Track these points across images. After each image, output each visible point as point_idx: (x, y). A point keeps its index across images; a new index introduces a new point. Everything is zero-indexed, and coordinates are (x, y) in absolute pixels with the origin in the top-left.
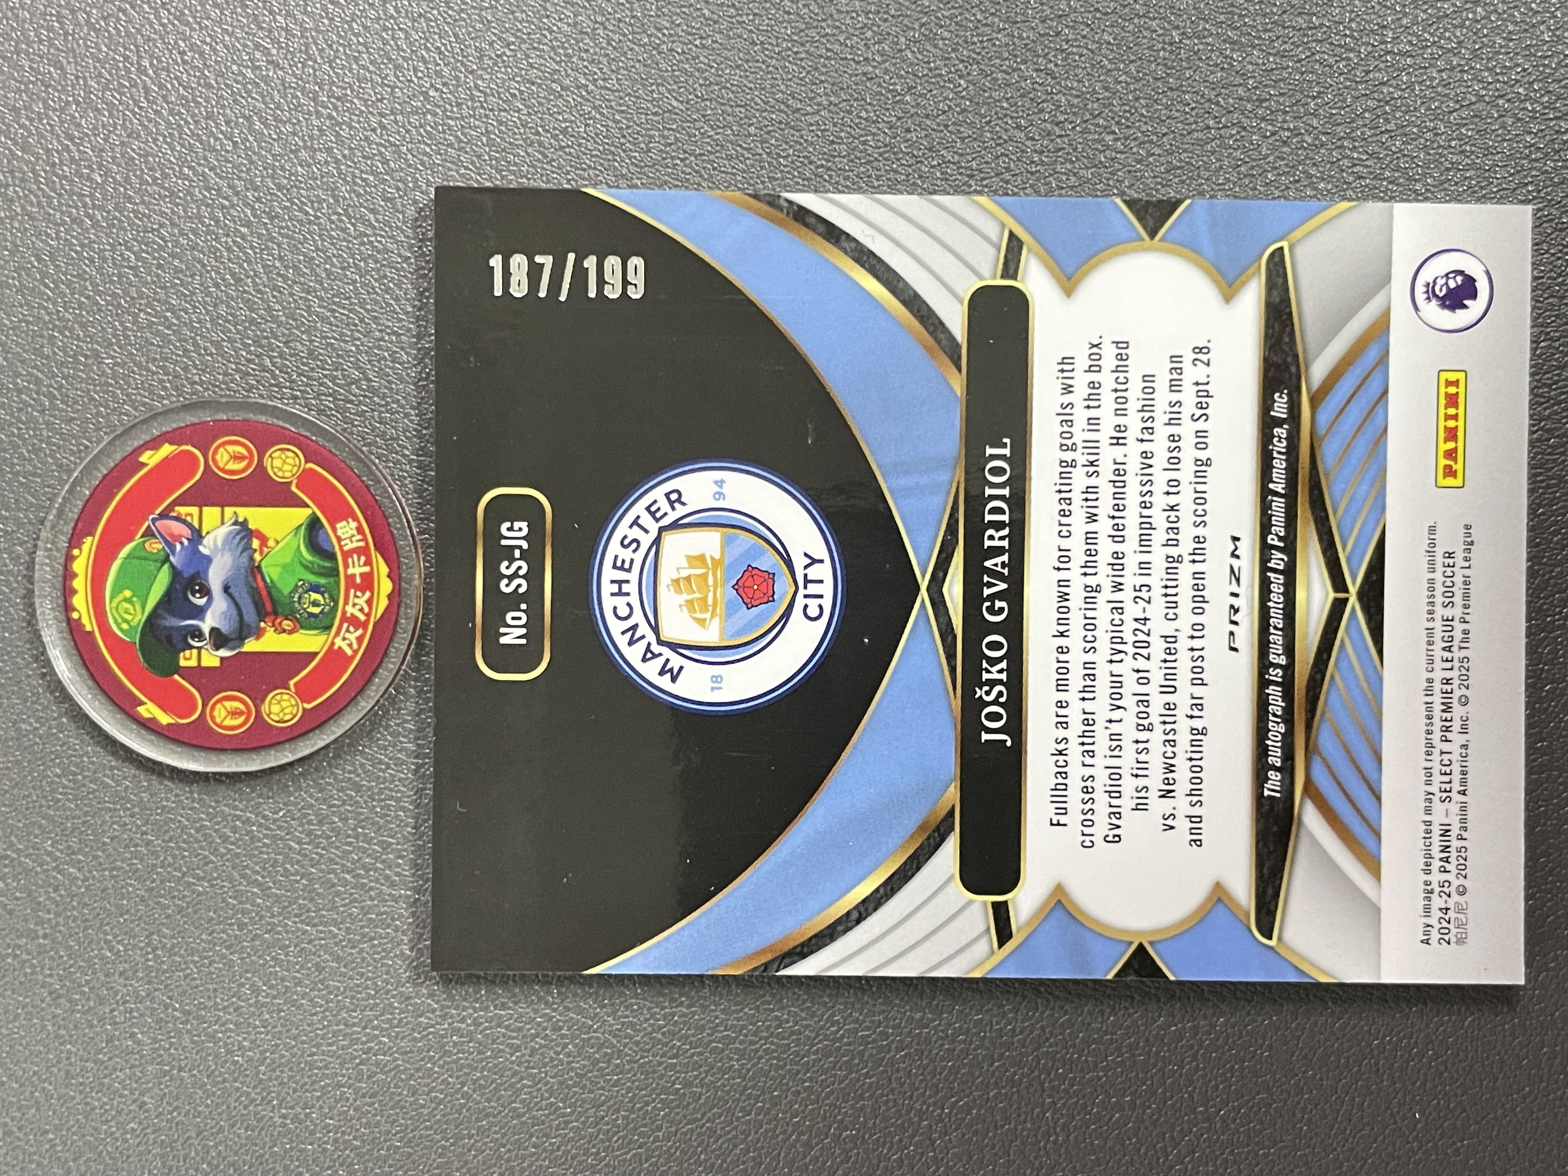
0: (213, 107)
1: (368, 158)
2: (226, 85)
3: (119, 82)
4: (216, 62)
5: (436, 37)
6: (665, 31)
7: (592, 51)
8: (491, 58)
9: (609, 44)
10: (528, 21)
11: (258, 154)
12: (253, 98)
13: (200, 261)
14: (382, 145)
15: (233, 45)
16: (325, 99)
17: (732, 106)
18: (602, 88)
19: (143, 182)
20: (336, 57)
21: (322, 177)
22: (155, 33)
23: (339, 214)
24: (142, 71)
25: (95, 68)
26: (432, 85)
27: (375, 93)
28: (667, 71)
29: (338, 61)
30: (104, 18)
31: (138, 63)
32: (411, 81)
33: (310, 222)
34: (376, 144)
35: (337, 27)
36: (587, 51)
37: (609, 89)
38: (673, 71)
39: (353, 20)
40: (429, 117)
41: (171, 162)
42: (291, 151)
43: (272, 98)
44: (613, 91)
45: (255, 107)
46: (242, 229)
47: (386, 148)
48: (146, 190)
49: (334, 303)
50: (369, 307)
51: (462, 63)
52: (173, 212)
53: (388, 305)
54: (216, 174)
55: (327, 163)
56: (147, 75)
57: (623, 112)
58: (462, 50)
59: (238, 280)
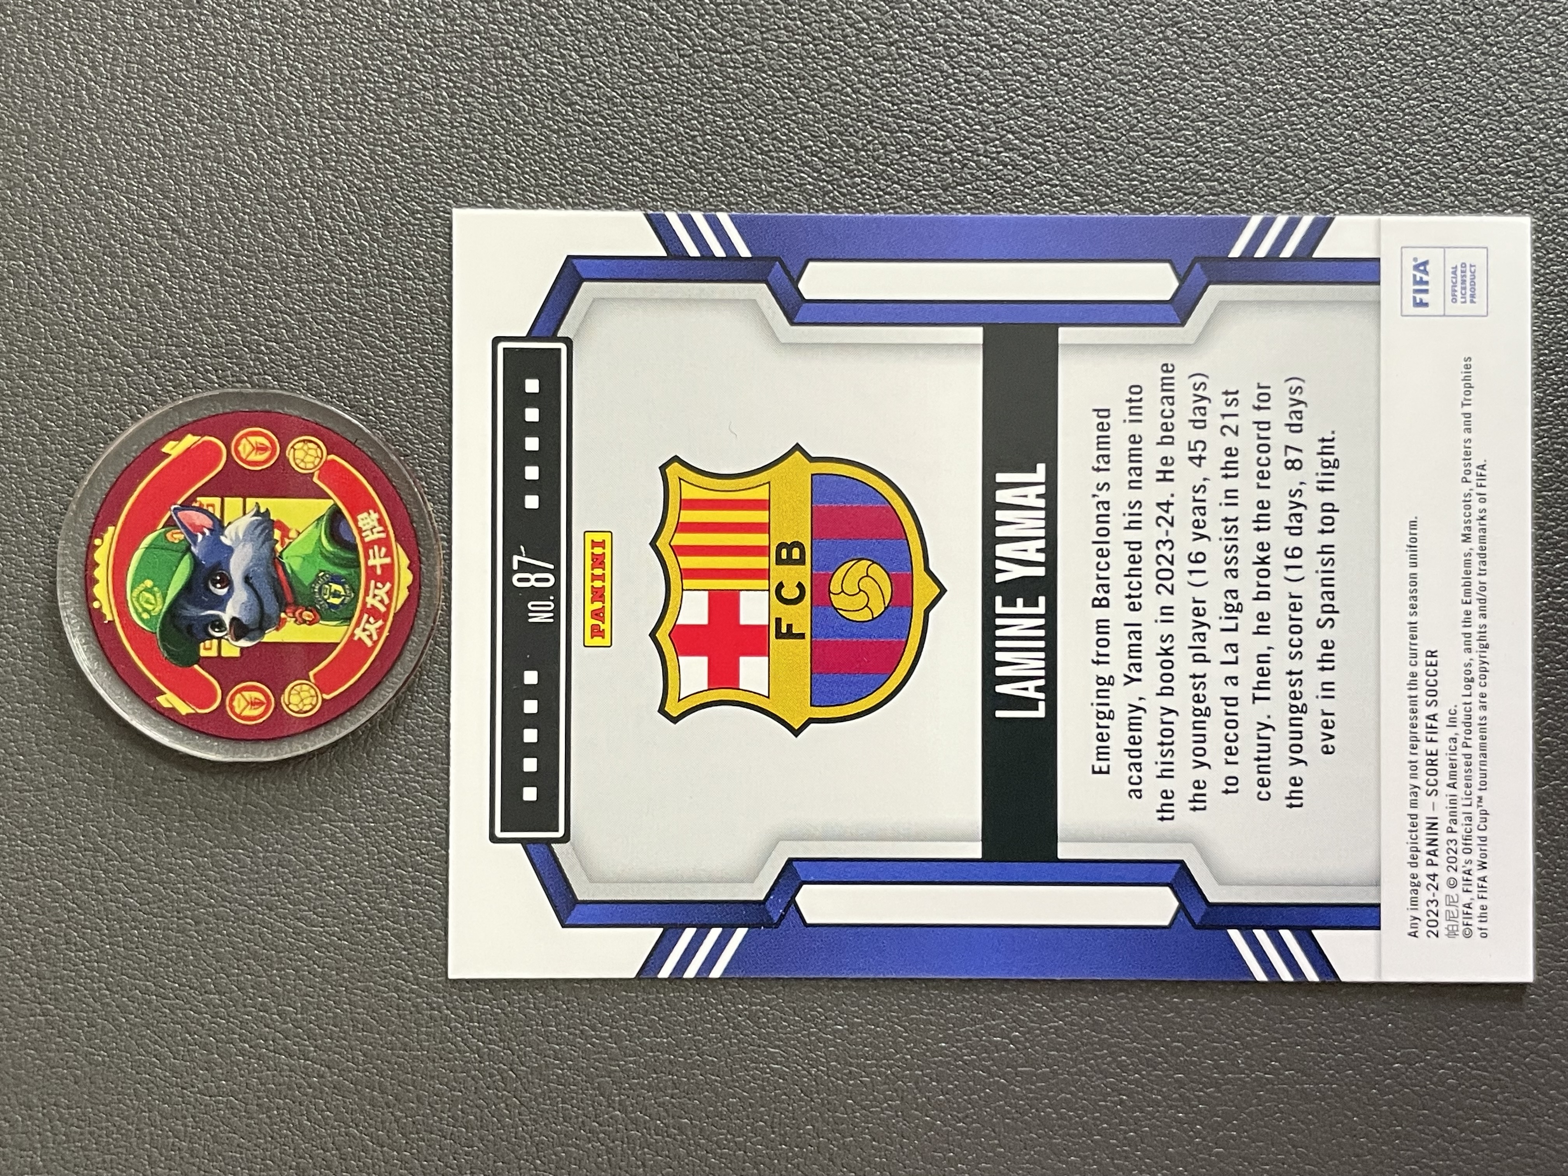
19: (47, 350)
20: (240, 225)
21: (226, 344)
22: (61, 203)
24: (48, 240)
26: (336, 254)
27: (280, 262)
29: (243, 230)
31: (44, 233)
32: (316, 250)
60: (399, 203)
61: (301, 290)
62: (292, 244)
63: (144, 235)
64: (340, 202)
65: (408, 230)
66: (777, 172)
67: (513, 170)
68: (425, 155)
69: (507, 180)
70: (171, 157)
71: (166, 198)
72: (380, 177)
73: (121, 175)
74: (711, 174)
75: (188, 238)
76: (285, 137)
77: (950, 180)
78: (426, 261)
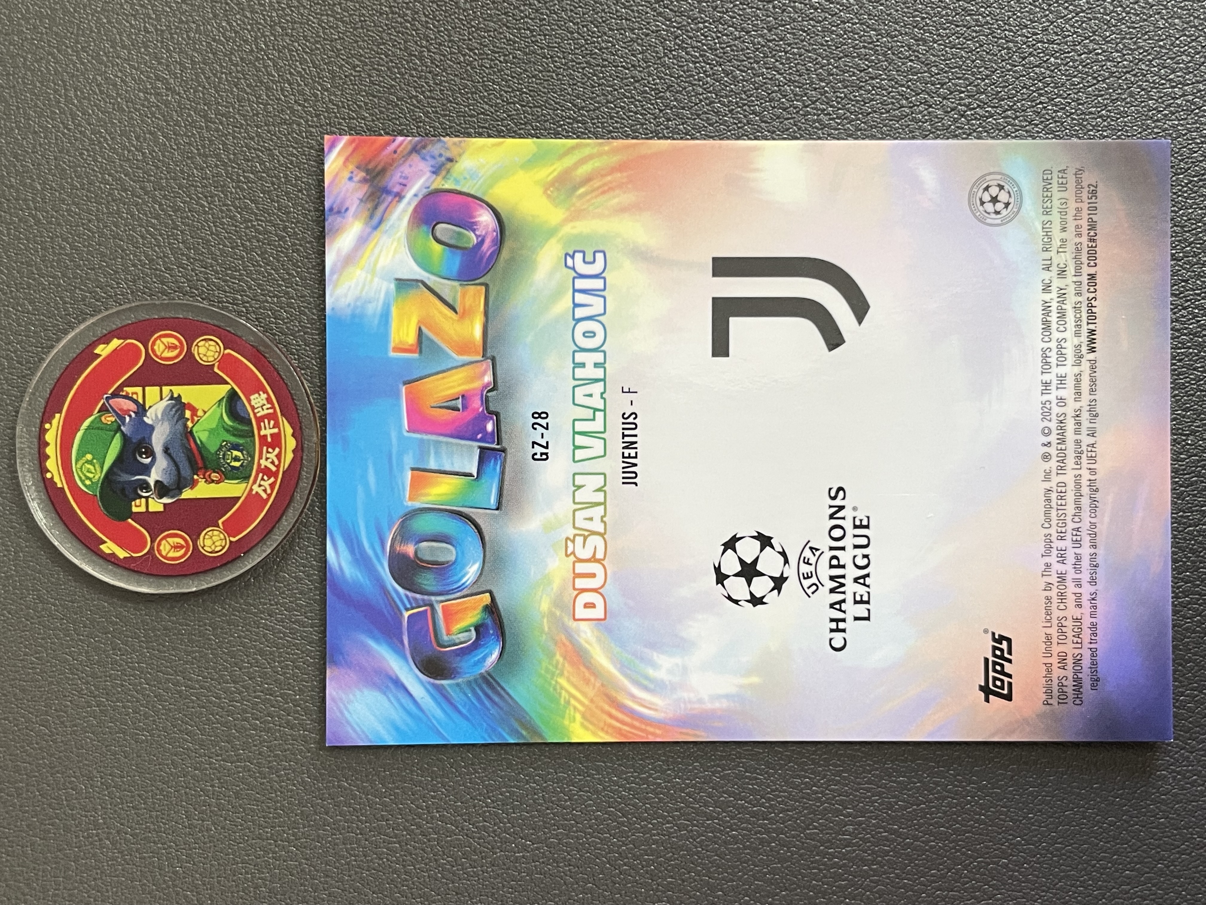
0: (125, 126)
1: (248, 161)
2: (136, 109)
3: (51, 111)
4: (126, 91)
5: (298, 63)
6: (477, 51)
7: (420, 69)
8: (341, 78)
9: (432, 63)
10: (368, 48)
11: (163, 161)
12: (156, 118)
13: (120, 247)
14: (259, 150)
15: (140, 78)
16: (213, 116)
17: (530, 107)
18: (429, 98)
19: (73, 187)
20: (219, 83)
21: (213, 176)
22: (77, 71)
23: (228, 205)
24: (69, 101)
25: (32, 100)
26: (295, 102)
27: (252, 110)
28: (479, 82)
29: (222, 86)
30: (37, 61)
31: (66, 95)
32: (280, 99)
33: (205, 213)
34: (254, 149)
35: (220, 59)
36: (415, 69)
37: (433, 98)
38: (483, 81)
39: (232, 53)
40: (295, 126)
41: (94, 170)
42: (188, 158)
43: (172, 118)
44: (437, 100)
45: (158, 125)
46: (153, 221)
47: (262, 152)
48: (76, 193)
49: (227, 275)
50: (255, 276)
51: (319, 83)
52: (98, 210)
53: (270, 274)
54: (131, 179)
55: (217, 166)
56: (73, 104)
57: (446, 115)
58: (318, 73)
59: (151, 261)
60: (343, 60)
61: (269, 132)
62: (260, 95)
63: (144, 93)
64: (297, 61)
65: (351, 80)
66: (638, 22)
67: (431, 29)
68: (361, 21)
69: (427, 38)
70: (162, 31)
71: (160, 63)
72: (327, 40)
73: (124, 47)
74: (586, 26)
75: (178, 94)
76: (251, 12)
77: (774, 22)
78: (366, 104)
